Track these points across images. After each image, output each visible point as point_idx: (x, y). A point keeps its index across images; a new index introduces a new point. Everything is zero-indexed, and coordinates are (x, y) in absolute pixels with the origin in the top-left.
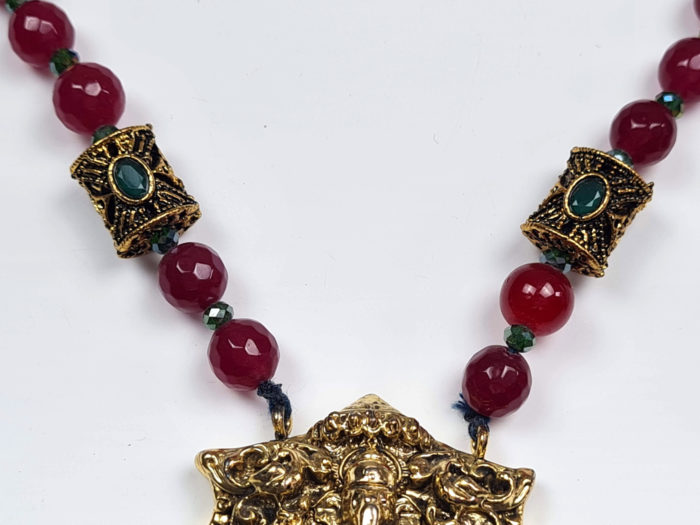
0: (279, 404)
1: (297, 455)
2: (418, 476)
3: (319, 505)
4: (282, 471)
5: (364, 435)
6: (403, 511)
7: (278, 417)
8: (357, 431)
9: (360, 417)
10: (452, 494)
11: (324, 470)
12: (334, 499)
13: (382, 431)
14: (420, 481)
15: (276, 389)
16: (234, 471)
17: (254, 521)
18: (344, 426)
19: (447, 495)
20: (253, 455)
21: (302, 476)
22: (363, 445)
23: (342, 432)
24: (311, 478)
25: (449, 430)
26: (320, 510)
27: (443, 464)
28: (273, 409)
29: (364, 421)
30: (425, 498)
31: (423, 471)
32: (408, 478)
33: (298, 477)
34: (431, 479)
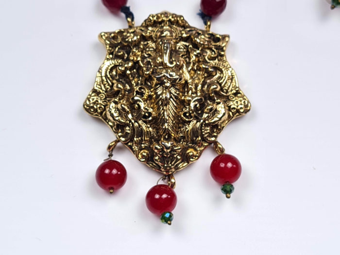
0: (129, 14)
1: (138, 31)
2: (185, 35)
3: (147, 48)
4: (132, 35)
5: (163, 21)
6: (179, 48)
7: (129, 19)
8: (160, 20)
9: (161, 15)
10: (198, 41)
11: (148, 34)
12: (153, 45)
13: (170, 20)
14: (185, 37)
15: (128, 8)
16: (114, 38)
17: (122, 54)
18: (155, 18)
19: (196, 41)
20: (121, 32)
21: (140, 37)
22: (163, 25)
23: (155, 21)
24: (144, 38)
25: (196, 23)
26: (147, 49)
27: (194, 32)
28: (127, 17)
29: (163, 16)
30: (187, 44)
31: (186, 33)
32: (181, 36)
33: (139, 37)
34: (190, 36)
